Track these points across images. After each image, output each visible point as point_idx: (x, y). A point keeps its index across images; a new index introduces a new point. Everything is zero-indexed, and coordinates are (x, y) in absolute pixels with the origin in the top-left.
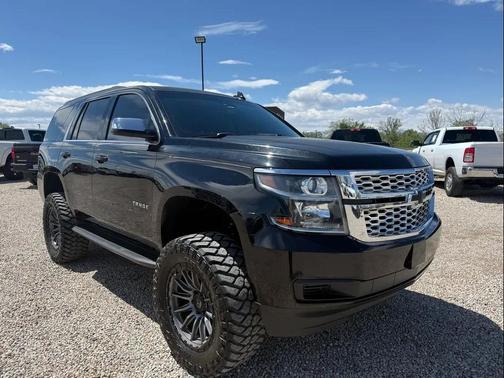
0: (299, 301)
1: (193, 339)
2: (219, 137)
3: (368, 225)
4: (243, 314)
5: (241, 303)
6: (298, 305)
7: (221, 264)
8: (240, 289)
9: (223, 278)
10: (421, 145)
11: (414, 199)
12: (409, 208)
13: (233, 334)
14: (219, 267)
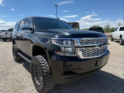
0: (62, 75)
1: (39, 82)
2: (48, 29)
3: (83, 54)
4: (49, 77)
5: (48, 74)
6: (62, 76)
7: (43, 64)
8: (48, 71)
9: (43, 67)
10: (114, 31)
11: (98, 46)
12: (97, 49)
13: (46, 82)
14: (42, 65)
